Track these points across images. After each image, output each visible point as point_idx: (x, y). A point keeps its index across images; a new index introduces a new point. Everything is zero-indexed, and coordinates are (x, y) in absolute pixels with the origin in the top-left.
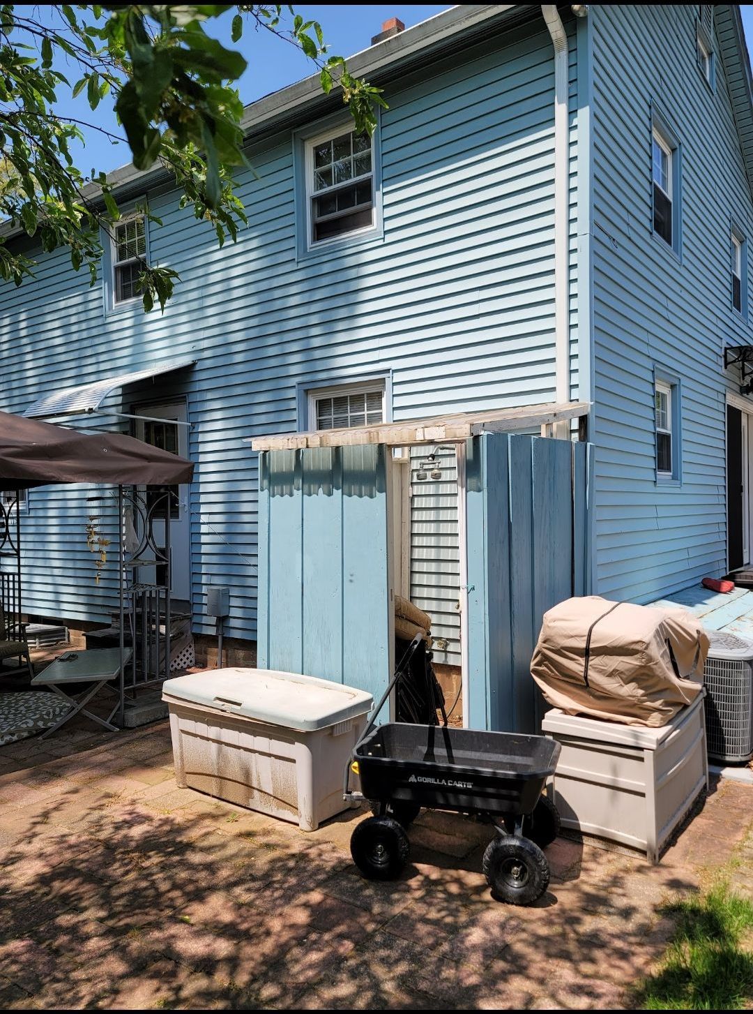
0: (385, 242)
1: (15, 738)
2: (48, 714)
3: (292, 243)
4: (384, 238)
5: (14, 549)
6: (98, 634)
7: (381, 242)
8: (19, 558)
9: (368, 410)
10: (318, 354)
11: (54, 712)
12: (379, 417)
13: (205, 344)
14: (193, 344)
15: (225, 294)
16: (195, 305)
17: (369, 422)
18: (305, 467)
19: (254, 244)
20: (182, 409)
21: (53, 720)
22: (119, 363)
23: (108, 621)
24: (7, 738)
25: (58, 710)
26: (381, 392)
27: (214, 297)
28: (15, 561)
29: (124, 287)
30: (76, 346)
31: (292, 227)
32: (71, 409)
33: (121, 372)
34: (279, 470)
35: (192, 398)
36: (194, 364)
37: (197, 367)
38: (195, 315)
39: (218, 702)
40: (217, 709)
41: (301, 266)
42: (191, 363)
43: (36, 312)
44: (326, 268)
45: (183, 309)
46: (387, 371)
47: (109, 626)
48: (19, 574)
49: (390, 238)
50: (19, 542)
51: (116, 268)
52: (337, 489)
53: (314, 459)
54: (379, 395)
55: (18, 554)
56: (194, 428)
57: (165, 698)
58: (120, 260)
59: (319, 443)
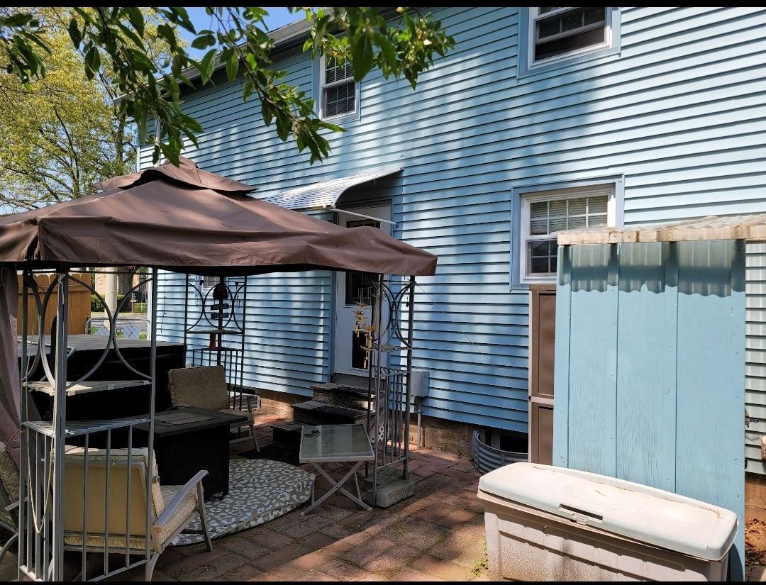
0: (622, 57)
1: (281, 513)
2: (299, 487)
3: (513, 62)
4: (620, 54)
5: (239, 328)
6: (304, 405)
7: (617, 58)
8: (244, 336)
9: (589, 213)
10: (541, 160)
11: (303, 485)
12: (604, 220)
13: (416, 153)
14: (402, 154)
15: (440, 109)
16: (407, 119)
17: (590, 223)
18: (623, 261)
19: (475, 63)
20: (386, 210)
21: (303, 493)
22: (325, 170)
23: (310, 394)
24: (275, 513)
25: (305, 483)
26: (607, 196)
27: (429, 112)
28: (239, 339)
29: (329, 106)
30: (283, 155)
31: (515, 47)
32: (311, 205)
33: (327, 177)
34: (586, 265)
35: (395, 201)
36: (401, 171)
37: (404, 174)
38: (406, 128)
39: (562, 510)
40: (565, 517)
41: (522, 82)
42: (399, 169)
43: (246, 127)
44: (556, 82)
45: (395, 122)
46: (619, 176)
47: (310, 399)
48: (243, 350)
49: (625, 54)
50: (244, 322)
51: (324, 90)
52: (672, 285)
53: (635, 254)
54: (605, 199)
55: (243, 333)
56: (397, 226)
57: (481, 495)
58: (327, 83)
59: (655, 237)
